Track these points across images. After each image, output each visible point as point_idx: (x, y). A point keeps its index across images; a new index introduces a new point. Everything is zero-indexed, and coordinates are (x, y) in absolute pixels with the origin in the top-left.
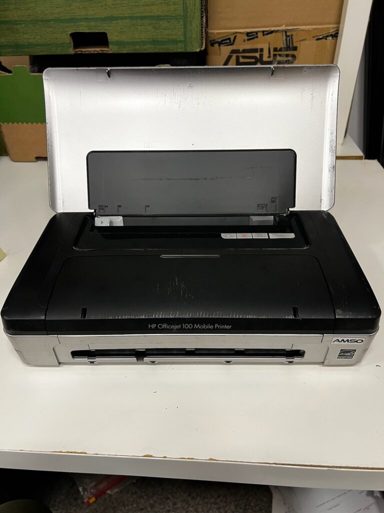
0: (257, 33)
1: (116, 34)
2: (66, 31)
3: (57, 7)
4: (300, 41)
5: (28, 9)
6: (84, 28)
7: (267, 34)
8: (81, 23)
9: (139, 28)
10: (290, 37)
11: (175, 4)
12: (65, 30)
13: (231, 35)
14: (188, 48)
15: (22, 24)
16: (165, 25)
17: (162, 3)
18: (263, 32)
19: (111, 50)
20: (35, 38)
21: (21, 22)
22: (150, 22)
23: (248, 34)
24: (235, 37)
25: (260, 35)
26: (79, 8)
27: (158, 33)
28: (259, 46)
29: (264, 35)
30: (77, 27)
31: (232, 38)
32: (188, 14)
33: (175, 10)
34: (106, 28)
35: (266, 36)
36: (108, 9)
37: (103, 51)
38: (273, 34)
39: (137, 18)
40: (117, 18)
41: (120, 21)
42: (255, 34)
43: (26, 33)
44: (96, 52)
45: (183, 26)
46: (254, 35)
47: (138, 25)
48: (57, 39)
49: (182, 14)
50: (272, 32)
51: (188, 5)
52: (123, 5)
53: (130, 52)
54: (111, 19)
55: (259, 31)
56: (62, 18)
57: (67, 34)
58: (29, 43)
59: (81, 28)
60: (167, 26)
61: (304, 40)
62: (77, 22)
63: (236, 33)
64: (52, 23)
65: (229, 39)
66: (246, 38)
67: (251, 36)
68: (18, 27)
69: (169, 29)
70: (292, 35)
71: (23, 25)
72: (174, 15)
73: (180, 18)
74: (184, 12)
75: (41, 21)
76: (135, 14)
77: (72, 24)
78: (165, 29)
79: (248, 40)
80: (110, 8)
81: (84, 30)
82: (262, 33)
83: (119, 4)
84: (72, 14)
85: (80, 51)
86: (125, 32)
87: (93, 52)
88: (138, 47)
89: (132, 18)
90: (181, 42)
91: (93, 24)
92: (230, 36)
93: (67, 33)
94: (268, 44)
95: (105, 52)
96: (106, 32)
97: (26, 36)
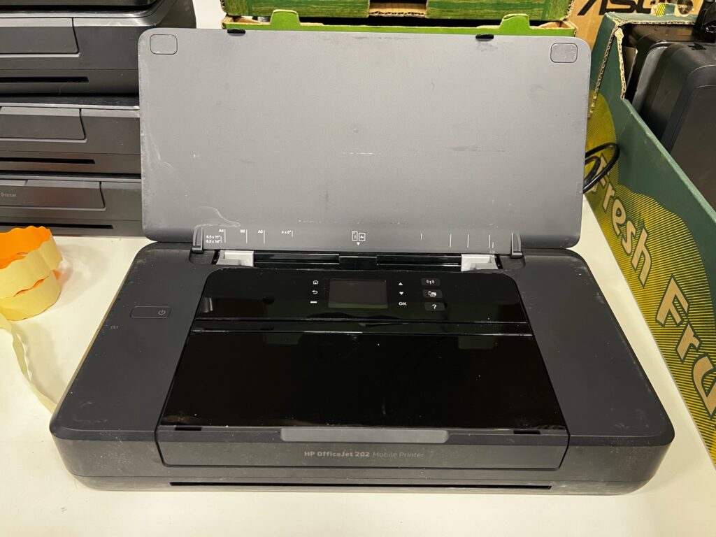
14: (547, 15)
19: (428, 14)
37: (413, 13)
44: (402, 15)
53: (457, 18)
85: (376, 13)
87: (397, 15)
88: (471, 11)
90: (539, 5)
95: (417, 15)
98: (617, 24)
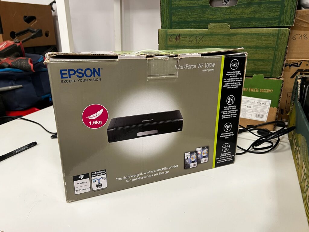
13: (298, 61)
14: (272, 76)
16: (261, 64)
17: (261, 53)
27: (256, 67)
32: (276, 59)
33: (268, 57)
45: (272, 65)
49: (273, 59)
51: (277, 55)
63: (302, 60)
66: (308, 64)
69: (263, 66)
72: (267, 59)
73: (271, 61)
78: (261, 66)
90: (269, 72)
98: (299, 77)
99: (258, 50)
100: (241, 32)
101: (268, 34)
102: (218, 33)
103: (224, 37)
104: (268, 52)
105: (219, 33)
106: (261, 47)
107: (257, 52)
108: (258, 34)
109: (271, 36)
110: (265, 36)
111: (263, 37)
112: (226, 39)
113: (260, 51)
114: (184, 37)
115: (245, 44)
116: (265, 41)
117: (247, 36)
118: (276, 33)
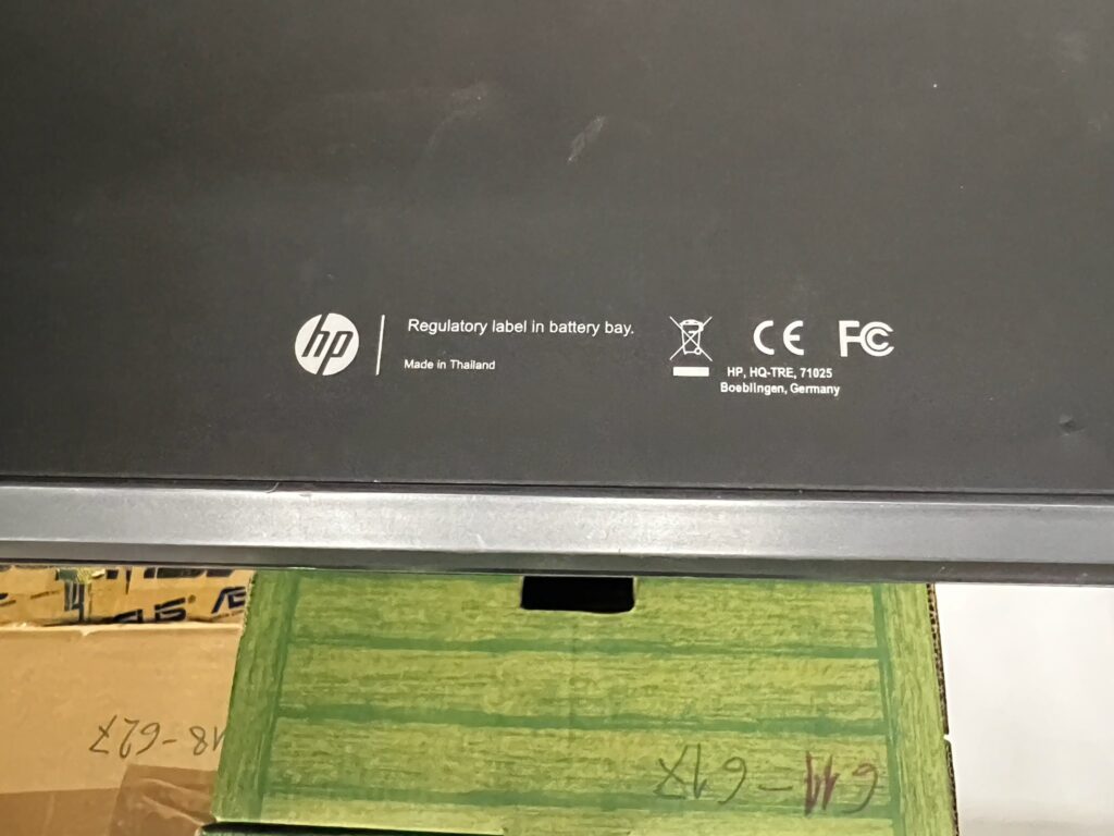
0: (157, 619)
1: (492, 604)
2: (645, 616)
3: (656, 687)
4: (47, 593)
5: (749, 686)
6: (587, 623)
7: (131, 614)
8: (590, 637)
9: (421, 616)
10: (71, 606)
11: (306, 677)
12: (646, 621)
13: (227, 615)
15: (778, 646)
16: (346, 620)
17: (345, 681)
18: (140, 621)
20: (749, 601)
21: (779, 650)
22: (384, 632)
23: (181, 616)
24: (216, 609)
25: (149, 613)
26: (588, 681)
27: (370, 600)
28: (155, 582)
29: (140, 611)
30: (604, 627)
31: (224, 608)
32: (274, 646)
33: (310, 659)
34: (516, 622)
35: (134, 608)
36: (499, 673)
38: (114, 613)
39: (420, 644)
40: (479, 646)
41: (474, 638)
42: (163, 616)
43: (770, 617)
45: (297, 614)
46: (165, 613)
47: (423, 624)
48: (678, 597)
49: (291, 649)
50: (118, 619)
51: (270, 670)
52: (452, 682)
54: (497, 647)
55: (150, 621)
56: (648, 656)
57: (644, 607)
58: (772, 589)
59: (595, 623)
60: (342, 617)
61: (39, 595)
62: (603, 641)
63: (210, 621)
64: (682, 643)
65: (232, 605)
66: (185, 606)
67: (172, 612)
68: (794, 637)
69: (337, 610)
70: (67, 609)
71: (775, 640)
72: (314, 646)
73: (299, 636)
74: (287, 651)
75: (715, 651)
76: (425, 656)
77: (618, 636)
78: (347, 609)
79: (182, 601)
80: (493, 677)
81: (585, 618)
82: (145, 617)
83: (464, 685)
84: (612, 664)
86: (463, 609)
89: (435, 645)
91: (556, 635)
92: (229, 611)
93: (640, 612)
94: (130, 588)
96: (522, 611)
97: (777, 610)
99: (360, 702)
100: (441, 811)
101: (309, 794)
102: (570, 811)
103: (537, 786)
104: (310, 687)
105: (565, 811)
106: (346, 717)
107: (363, 689)
108: (356, 797)
109: (298, 778)
110: (325, 785)
111: (334, 774)
112: (525, 772)
113: (352, 695)
114: (782, 796)
115: (424, 738)
116: (325, 754)
117: (413, 784)
118: (273, 794)
